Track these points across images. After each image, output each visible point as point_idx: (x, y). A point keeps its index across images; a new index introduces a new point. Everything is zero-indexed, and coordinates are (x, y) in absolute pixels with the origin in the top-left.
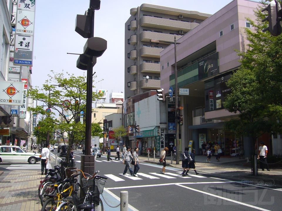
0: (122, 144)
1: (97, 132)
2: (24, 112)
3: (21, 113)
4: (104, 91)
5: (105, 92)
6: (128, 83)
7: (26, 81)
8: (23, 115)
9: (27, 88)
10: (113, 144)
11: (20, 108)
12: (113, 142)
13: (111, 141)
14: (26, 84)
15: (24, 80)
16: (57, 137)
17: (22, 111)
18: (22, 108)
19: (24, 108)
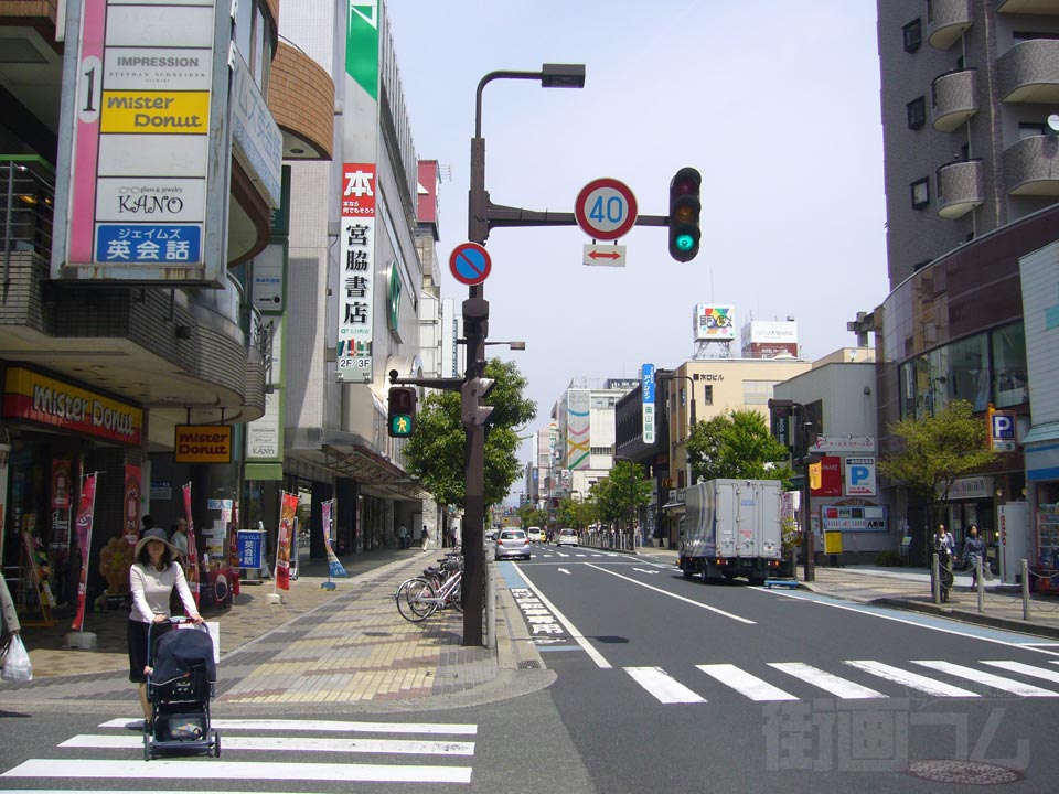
0: (882, 524)
1: (754, 459)
2: (360, 347)
3: (346, 351)
4: (726, 311)
5: (728, 315)
6: (913, 185)
7: (370, 176)
8: (355, 361)
9: (373, 215)
10: (832, 524)
11: (342, 325)
12: (833, 515)
13: (825, 510)
14: (370, 194)
15: (359, 173)
16: (545, 498)
17: (351, 342)
18: (349, 325)
19: (359, 326)
